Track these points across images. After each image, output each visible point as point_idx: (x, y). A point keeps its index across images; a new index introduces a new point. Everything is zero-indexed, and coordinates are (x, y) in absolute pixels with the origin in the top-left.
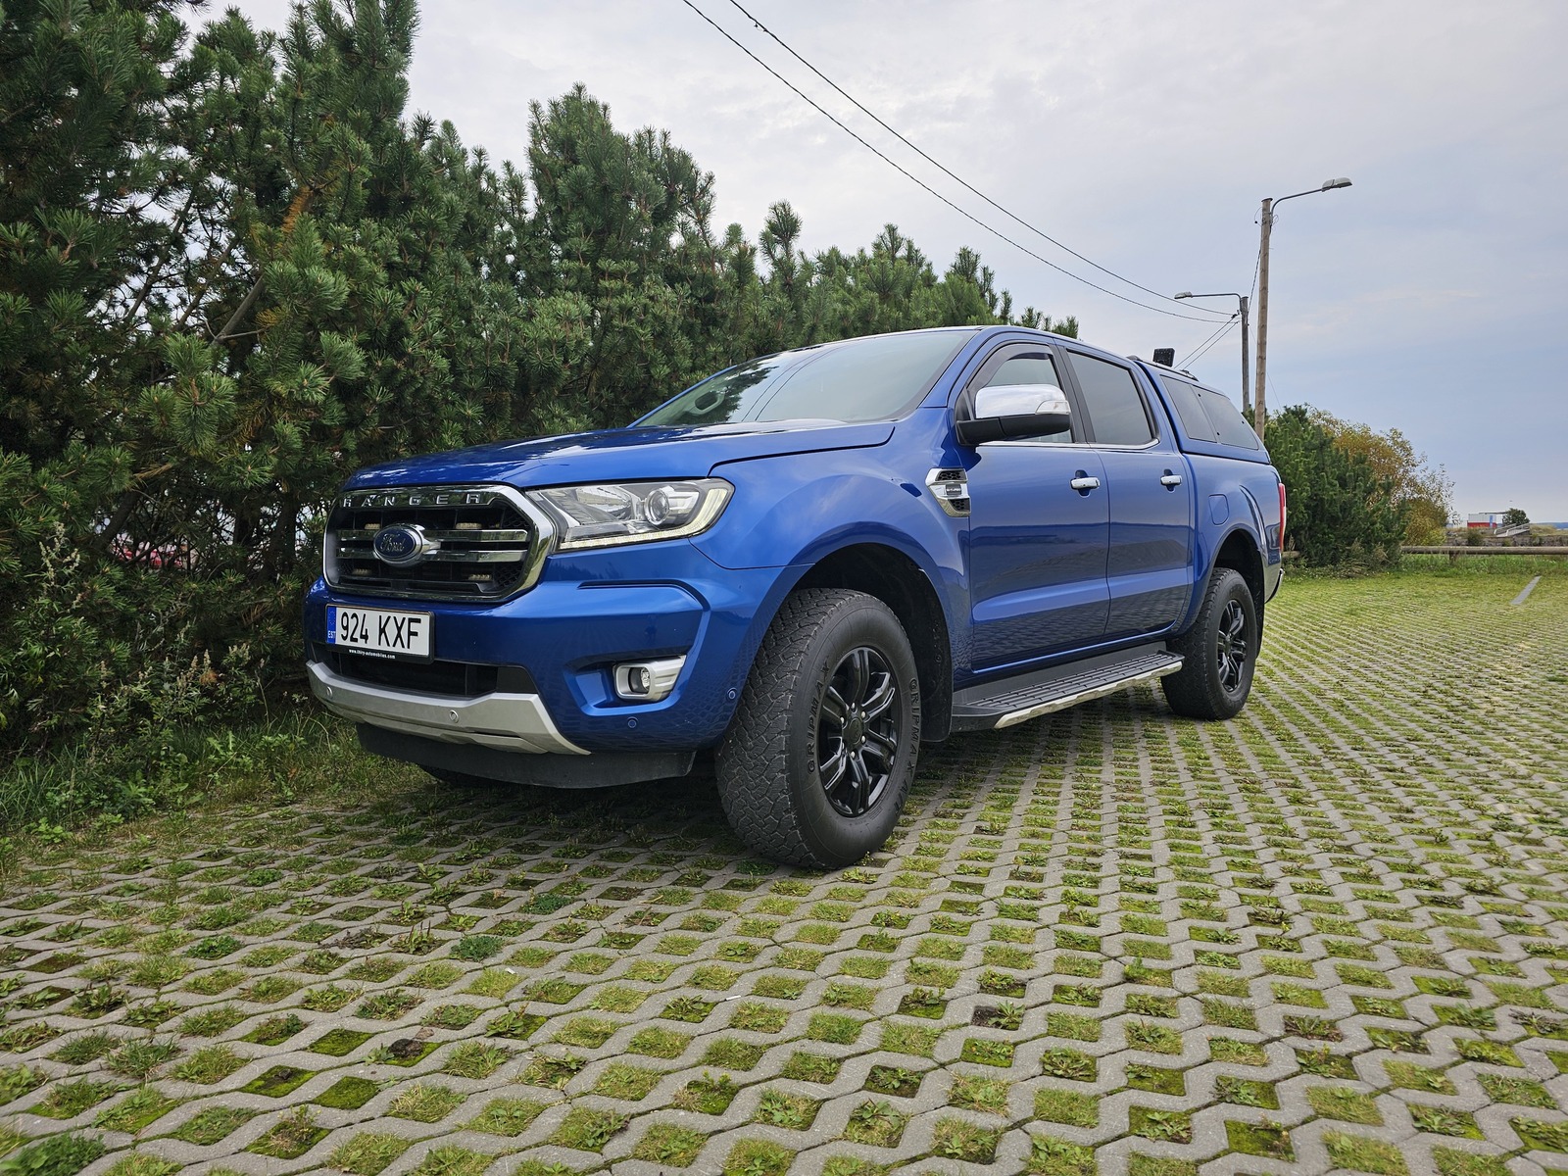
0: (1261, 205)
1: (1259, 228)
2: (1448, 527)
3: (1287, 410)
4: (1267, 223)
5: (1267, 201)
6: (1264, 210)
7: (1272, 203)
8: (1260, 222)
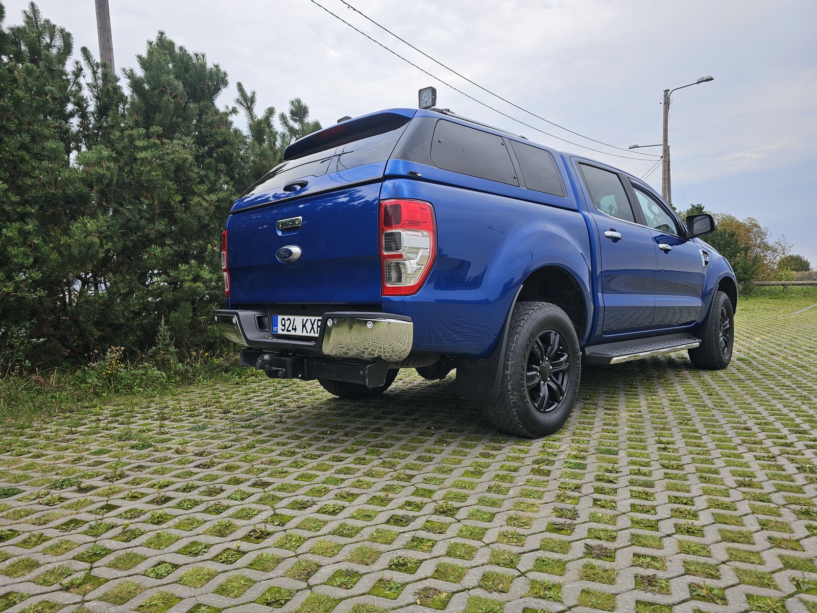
0: (663, 93)
1: (662, 106)
2: (810, 271)
3: (693, 206)
4: (667, 103)
5: (667, 91)
6: (665, 96)
7: (669, 92)
8: (663, 103)
